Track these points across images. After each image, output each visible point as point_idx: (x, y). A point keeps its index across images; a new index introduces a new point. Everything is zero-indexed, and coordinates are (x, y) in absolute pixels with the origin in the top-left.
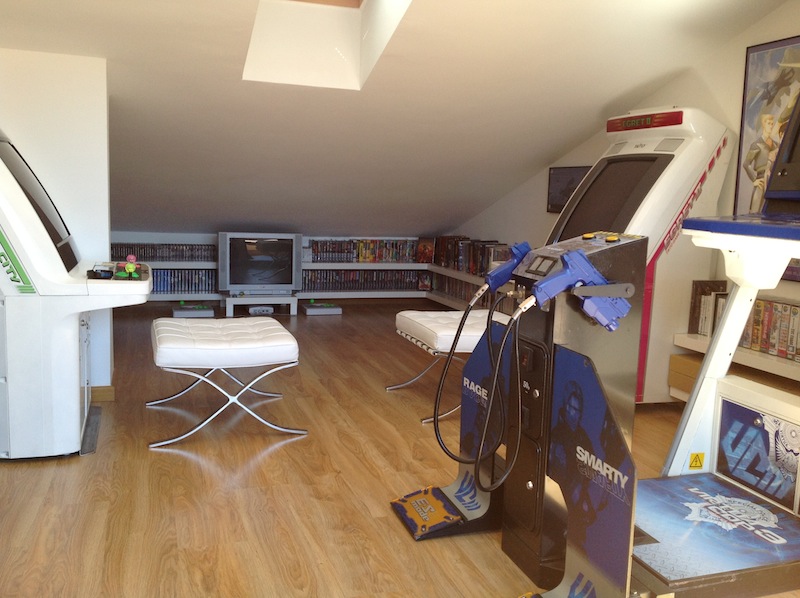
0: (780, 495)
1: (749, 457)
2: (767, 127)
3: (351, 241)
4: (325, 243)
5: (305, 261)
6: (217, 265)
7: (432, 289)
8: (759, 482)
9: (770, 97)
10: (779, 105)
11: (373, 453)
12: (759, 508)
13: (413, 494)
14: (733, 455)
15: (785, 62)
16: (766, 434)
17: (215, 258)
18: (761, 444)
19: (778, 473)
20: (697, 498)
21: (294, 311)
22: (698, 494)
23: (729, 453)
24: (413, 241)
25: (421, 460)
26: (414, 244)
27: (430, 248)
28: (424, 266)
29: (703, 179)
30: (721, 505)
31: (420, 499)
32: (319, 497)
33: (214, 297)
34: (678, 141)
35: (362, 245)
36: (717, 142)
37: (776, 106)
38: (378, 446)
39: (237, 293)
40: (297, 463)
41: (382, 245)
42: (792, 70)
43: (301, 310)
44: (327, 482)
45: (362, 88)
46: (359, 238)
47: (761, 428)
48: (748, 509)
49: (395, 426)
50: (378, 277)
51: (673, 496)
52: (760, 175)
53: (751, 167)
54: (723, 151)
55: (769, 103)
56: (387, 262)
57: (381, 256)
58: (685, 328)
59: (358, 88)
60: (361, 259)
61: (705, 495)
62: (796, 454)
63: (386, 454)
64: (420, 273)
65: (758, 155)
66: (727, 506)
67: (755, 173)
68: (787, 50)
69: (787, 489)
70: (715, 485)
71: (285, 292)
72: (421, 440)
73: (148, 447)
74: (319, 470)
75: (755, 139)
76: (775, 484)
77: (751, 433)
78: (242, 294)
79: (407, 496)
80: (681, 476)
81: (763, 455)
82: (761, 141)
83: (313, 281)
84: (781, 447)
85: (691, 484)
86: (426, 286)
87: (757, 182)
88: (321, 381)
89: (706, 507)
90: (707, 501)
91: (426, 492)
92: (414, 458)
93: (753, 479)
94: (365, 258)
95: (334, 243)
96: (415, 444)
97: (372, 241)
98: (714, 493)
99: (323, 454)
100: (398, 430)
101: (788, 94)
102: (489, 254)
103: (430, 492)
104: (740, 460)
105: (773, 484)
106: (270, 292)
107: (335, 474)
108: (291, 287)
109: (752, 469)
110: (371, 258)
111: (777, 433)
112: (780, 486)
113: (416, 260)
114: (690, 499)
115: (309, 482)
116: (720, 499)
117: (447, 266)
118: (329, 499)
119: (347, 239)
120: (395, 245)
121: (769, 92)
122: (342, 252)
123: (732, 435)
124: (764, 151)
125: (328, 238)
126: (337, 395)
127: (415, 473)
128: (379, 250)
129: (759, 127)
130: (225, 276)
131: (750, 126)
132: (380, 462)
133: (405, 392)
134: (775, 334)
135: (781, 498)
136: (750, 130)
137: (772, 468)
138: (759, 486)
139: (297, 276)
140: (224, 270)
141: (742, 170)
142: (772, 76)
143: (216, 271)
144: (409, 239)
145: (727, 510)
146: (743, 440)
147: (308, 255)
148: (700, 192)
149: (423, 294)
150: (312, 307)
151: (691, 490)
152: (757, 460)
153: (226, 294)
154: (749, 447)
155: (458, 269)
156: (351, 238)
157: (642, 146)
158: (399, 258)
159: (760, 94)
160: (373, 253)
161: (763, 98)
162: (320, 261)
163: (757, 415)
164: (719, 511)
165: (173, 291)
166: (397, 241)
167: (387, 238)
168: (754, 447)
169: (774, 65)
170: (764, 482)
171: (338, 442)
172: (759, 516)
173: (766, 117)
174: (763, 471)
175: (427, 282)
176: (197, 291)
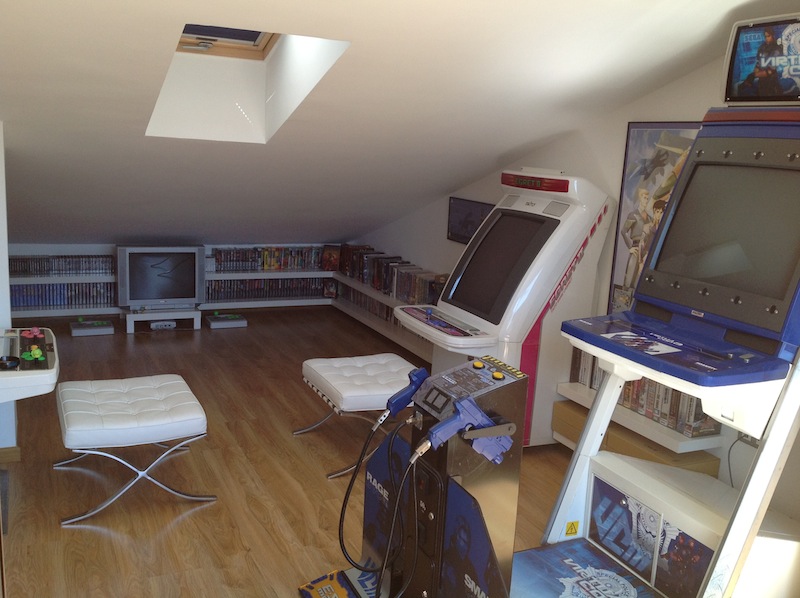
0: (640, 568)
1: (615, 530)
2: (643, 200)
3: (255, 249)
4: (228, 252)
5: (209, 272)
6: (116, 278)
7: (337, 295)
8: (623, 553)
9: (646, 173)
10: (654, 183)
11: (281, 522)
12: (622, 580)
13: (319, 580)
14: (604, 526)
15: (661, 144)
16: (630, 514)
17: (114, 271)
18: (625, 522)
19: (639, 549)
20: (571, 572)
21: (197, 325)
22: (572, 567)
23: (599, 523)
24: (318, 248)
25: (326, 529)
26: (320, 252)
27: (335, 255)
28: (330, 274)
29: (585, 244)
30: (591, 579)
31: (326, 585)
32: (230, 585)
33: (113, 311)
34: (565, 206)
35: (266, 253)
36: (598, 209)
37: (651, 183)
38: (286, 513)
39: (138, 308)
40: (207, 540)
41: (287, 252)
42: (667, 152)
43: (205, 323)
44: (237, 561)
45: (268, 143)
46: (264, 246)
47: (626, 507)
48: (614, 583)
49: (302, 484)
50: (283, 285)
51: (550, 570)
52: (636, 243)
53: (628, 235)
54: (603, 217)
55: (646, 179)
56: (292, 270)
57: (286, 264)
58: (567, 378)
59: (264, 143)
60: (266, 267)
61: (578, 568)
62: (654, 537)
63: (293, 523)
64: (325, 281)
65: (633, 226)
66: (595, 580)
67: (632, 241)
68: (664, 133)
69: (646, 565)
70: (586, 554)
71: (187, 306)
72: (327, 502)
73: (60, 524)
74: (229, 548)
75: (631, 210)
76: (637, 558)
77: (618, 510)
78: (143, 310)
79: (314, 582)
80: (559, 544)
81: (627, 531)
82: (637, 212)
83: (217, 291)
84: (641, 527)
85: (566, 554)
86: (332, 294)
87: (633, 250)
88: (227, 424)
89: (578, 582)
90: (579, 574)
91: (332, 577)
92: (320, 526)
93: (619, 551)
94: (270, 266)
95: (238, 251)
96: (322, 509)
97: (278, 249)
98: (585, 563)
99: (232, 525)
100: (304, 490)
101: (663, 174)
102: (393, 273)
103: (335, 577)
104: (608, 532)
105: (634, 558)
106: (173, 306)
107: (245, 552)
108: (194, 301)
109: (618, 541)
110: (277, 265)
111: (639, 515)
112: (640, 561)
113: (322, 267)
114: (565, 573)
115: (221, 565)
116: (590, 571)
117: (352, 276)
118: (240, 586)
119: (251, 246)
120: (300, 252)
121: (645, 169)
122: (246, 260)
123: (602, 509)
124: (640, 223)
125: (232, 246)
126: (245, 444)
127: (321, 547)
128: (284, 258)
129: (636, 199)
130: (125, 291)
131: (628, 196)
132: (288, 534)
133: (311, 436)
134: (644, 396)
135: (640, 570)
136: (628, 201)
137: (633, 543)
138: (623, 557)
139: (200, 290)
140: (124, 285)
141: (620, 236)
142: (649, 154)
143: (115, 284)
144: (315, 245)
145: (596, 585)
146: (611, 515)
147: (211, 265)
148: (582, 255)
149: (329, 302)
150: (217, 319)
151: (566, 561)
152: (622, 535)
153: (127, 309)
154: (616, 522)
155: (363, 282)
156: (255, 246)
157: (533, 204)
158: (304, 266)
159: (638, 168)
160: (279, 261)
161: (641, 172)
162: (224, 271)
163: (622, 496)
164: (588, 586)
165: (70, 304)
166: (302, 248)
167: (292, 245)
168: (620, 523)
169: (651, 144)
170: (628, 555)
171: (247, 510)
172: (621, 590)
173: (643, 191)
174: (626, 544)
175: (332, 290)
176: (96, 304)
